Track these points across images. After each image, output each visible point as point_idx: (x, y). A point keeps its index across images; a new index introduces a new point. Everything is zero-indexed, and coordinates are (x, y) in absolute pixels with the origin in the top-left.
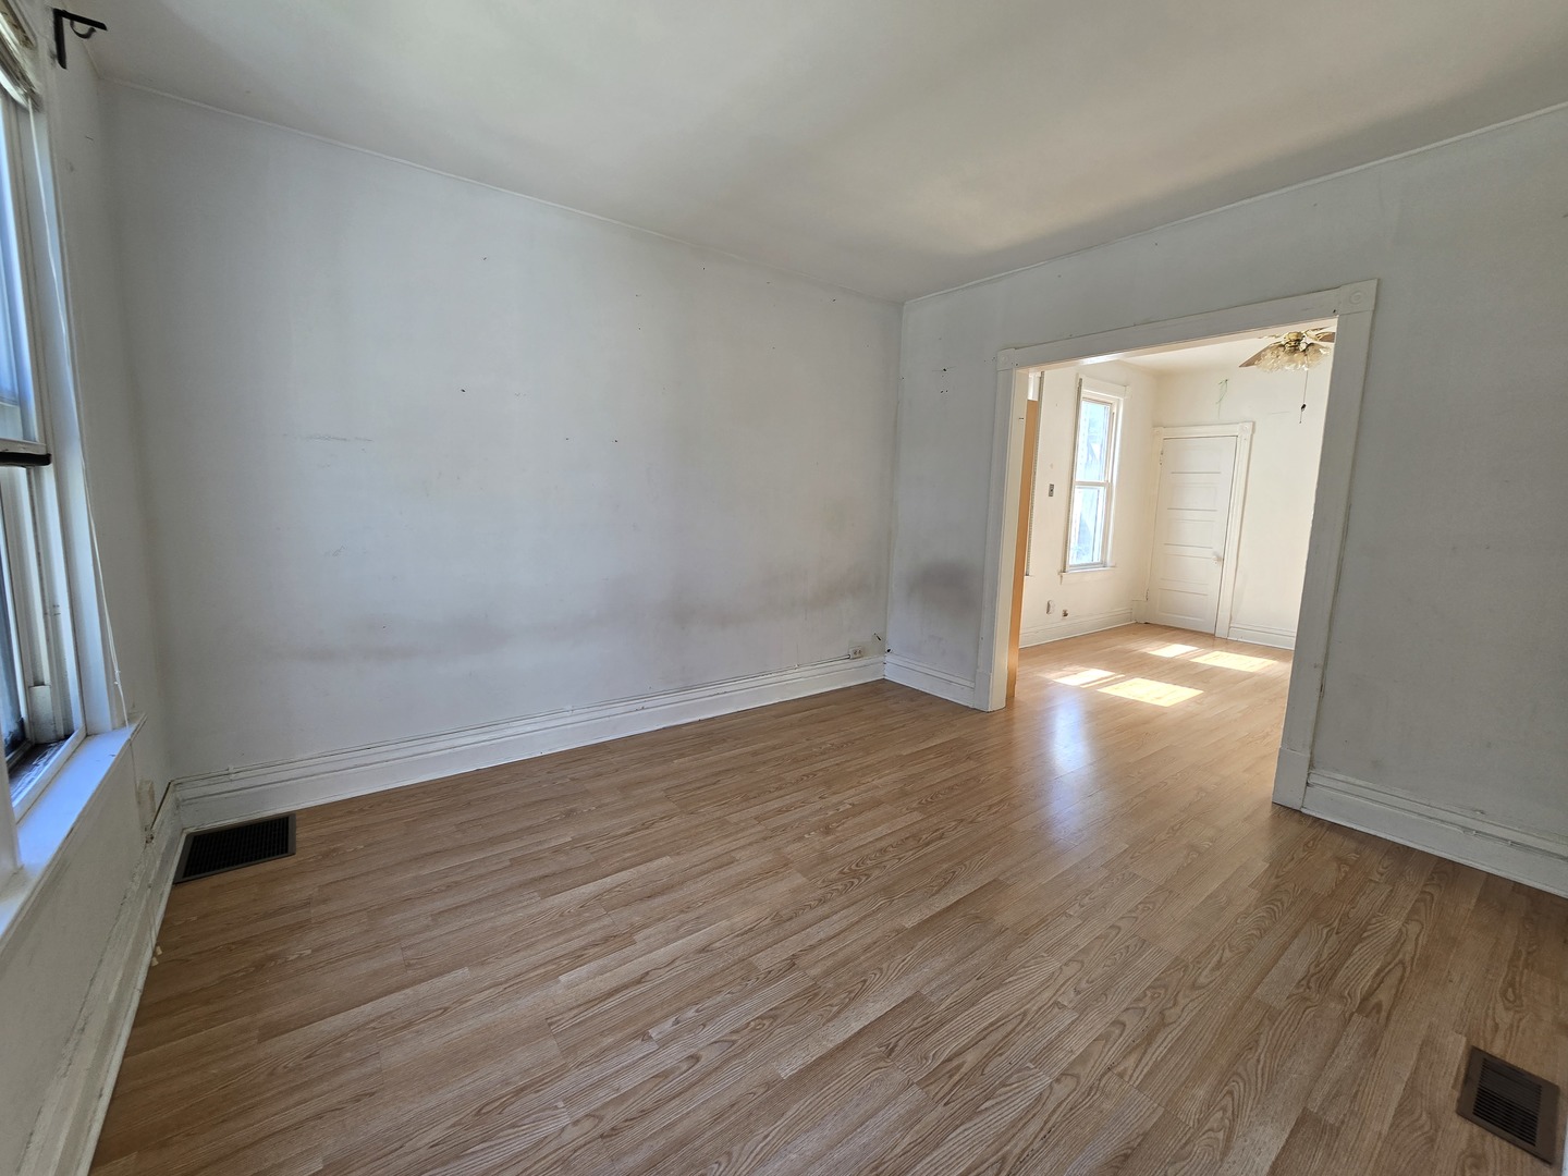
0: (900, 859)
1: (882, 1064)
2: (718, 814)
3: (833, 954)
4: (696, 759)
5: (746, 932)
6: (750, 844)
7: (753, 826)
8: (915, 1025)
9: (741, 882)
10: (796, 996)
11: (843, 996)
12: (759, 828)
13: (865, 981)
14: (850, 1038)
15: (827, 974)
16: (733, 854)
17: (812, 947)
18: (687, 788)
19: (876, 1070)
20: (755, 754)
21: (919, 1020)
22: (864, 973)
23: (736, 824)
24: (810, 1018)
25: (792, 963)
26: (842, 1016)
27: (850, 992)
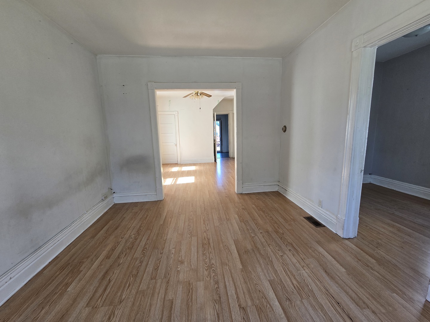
0: (211, 253)
1: (293, 304)
2: (134, 292)
3: (244, 293)
4: (80, 280)
5: (218, 317)
6: (166, 289)
7: (156, 283)
8: (281, 288)
9: (187, 304)
10: (259, 315)
11: (264, 301)
12: (159, 281)
13: (259, 291)
14: (281, 307)
15: (252, 300)
16: (167, 299)
17: (238, 297)
18: (98, 295)
19: (295, 307)
20: (108, 257)
21: (279, 286)
22: (256, 289)
23: (148, 288)
24: (270, 316)
25: (243, 309)
26: (272, 305)
27: (263, 297)
